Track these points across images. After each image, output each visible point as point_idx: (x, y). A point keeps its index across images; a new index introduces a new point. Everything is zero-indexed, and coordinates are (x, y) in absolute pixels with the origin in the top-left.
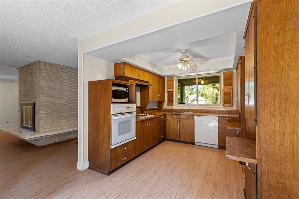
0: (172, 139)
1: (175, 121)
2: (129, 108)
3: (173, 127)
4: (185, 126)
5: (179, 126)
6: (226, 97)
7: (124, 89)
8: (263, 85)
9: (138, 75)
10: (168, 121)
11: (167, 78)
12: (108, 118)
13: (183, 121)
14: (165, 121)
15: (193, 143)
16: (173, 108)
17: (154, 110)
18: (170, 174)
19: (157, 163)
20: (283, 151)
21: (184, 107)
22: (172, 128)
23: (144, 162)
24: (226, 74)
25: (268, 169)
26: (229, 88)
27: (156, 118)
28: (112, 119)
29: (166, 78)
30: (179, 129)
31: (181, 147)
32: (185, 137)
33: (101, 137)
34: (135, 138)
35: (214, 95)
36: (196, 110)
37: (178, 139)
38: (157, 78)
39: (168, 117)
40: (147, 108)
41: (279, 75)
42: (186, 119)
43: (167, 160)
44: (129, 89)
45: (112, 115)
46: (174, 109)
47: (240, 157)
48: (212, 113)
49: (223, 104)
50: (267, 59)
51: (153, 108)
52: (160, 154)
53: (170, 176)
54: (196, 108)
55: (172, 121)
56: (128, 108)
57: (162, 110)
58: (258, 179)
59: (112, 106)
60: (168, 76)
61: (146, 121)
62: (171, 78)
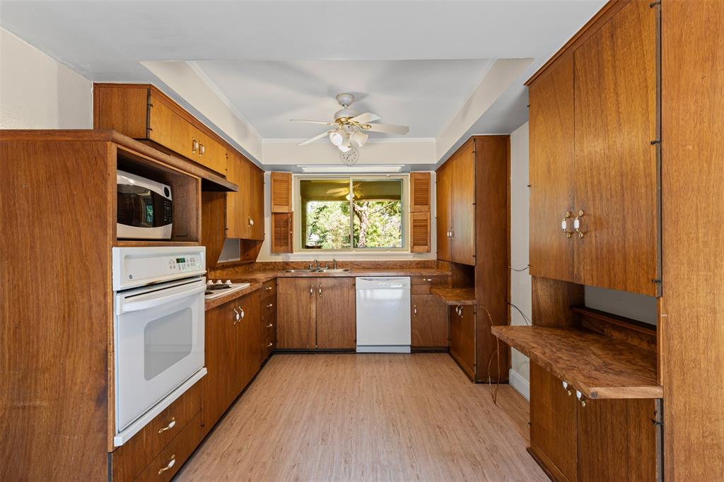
0: (295, 347)
1: (304, 296)
2: (183, 260)
3: (298, 314)
4: (331, 307)
5: (314, 308)
6: (418, 230)
7: (159, 189)
8: (674, 190)
9: (197, 146)
10: (280, 299)
11: (273, 174)
12: (95, 309)
13: (326, 293)
14: (273, 297)
15: (352, 351)
16: (289, 258)
17: (236, 269)
18: (345, 468)
19: (289, 440)
20: (713, 354)
21: (320, 257)
22: (295, 317)
23: (240, 451)
24: (416, 177)
25: (685, 405)
26: (423, 210)
27: (258, 290)
28: (117, 312)
29: (267, 174)
30: (314, 316)
31: (327, 365)
32: (331, 336)
33: (45, 404)
34: (204, 372)
35: (340, 231)
36: (351, 262)
37: (313, 346)
38: (247, 169)
39: (282, 287)
40: (218, 262)
41: (705, 165)
42: (332, 288)
43: (311, 418)
44: (175, 192)
45: (118, 298)
46: (292, 262)
47: (623, 386)
48: (388, 268)
49: (412, 248)
50: (681, 123)
51: (230, 260)
52: (281, 405)
53: (350, 475)
54: (350, 257)
55: (294, 296)
56: (178, 261)
57: (256, 267)
58: (665, 436)
59: (117, 252)
60: (274, 169)
61: (232, 306)
62: (281, 176)
